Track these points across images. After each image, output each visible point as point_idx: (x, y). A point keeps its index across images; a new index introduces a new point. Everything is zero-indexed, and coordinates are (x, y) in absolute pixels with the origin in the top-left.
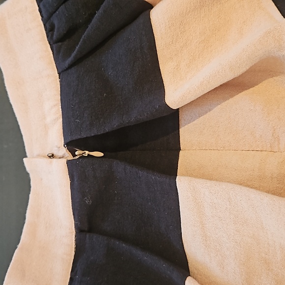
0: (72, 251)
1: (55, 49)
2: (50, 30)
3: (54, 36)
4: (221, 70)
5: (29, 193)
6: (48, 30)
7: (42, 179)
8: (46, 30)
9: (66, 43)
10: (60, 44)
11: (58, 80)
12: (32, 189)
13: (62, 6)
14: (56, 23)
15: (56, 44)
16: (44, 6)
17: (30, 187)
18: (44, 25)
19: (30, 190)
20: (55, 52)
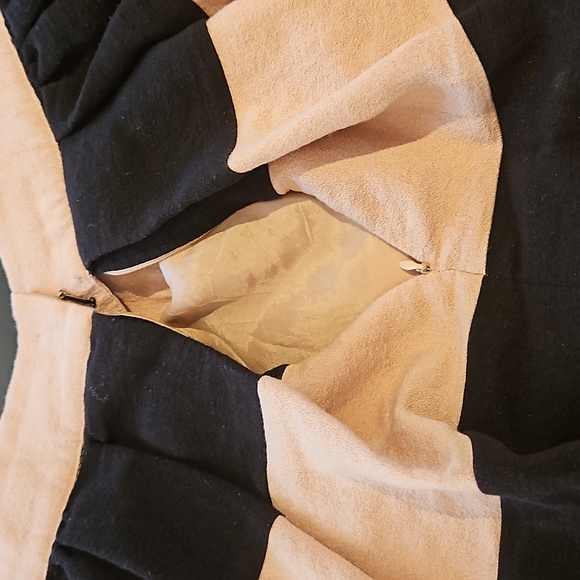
0: (72, 474)
1: (44, 96)
2: (29, 59)
3: (39, 73)
4: (332, 110)
5: (14, 358)
6: (25, 60)
7: (38, 336)
8: (22, 61)
9: (63, 82)
10: (53, 85)
11: (59, 153)
12: (19, 350)
13: (42, 15)
14: (38, 46)
15: (45, 87)
16: (11, 15)
17: (16, 346)
18: (18, 51)
19: (15, 352)
20: (45, 101)
